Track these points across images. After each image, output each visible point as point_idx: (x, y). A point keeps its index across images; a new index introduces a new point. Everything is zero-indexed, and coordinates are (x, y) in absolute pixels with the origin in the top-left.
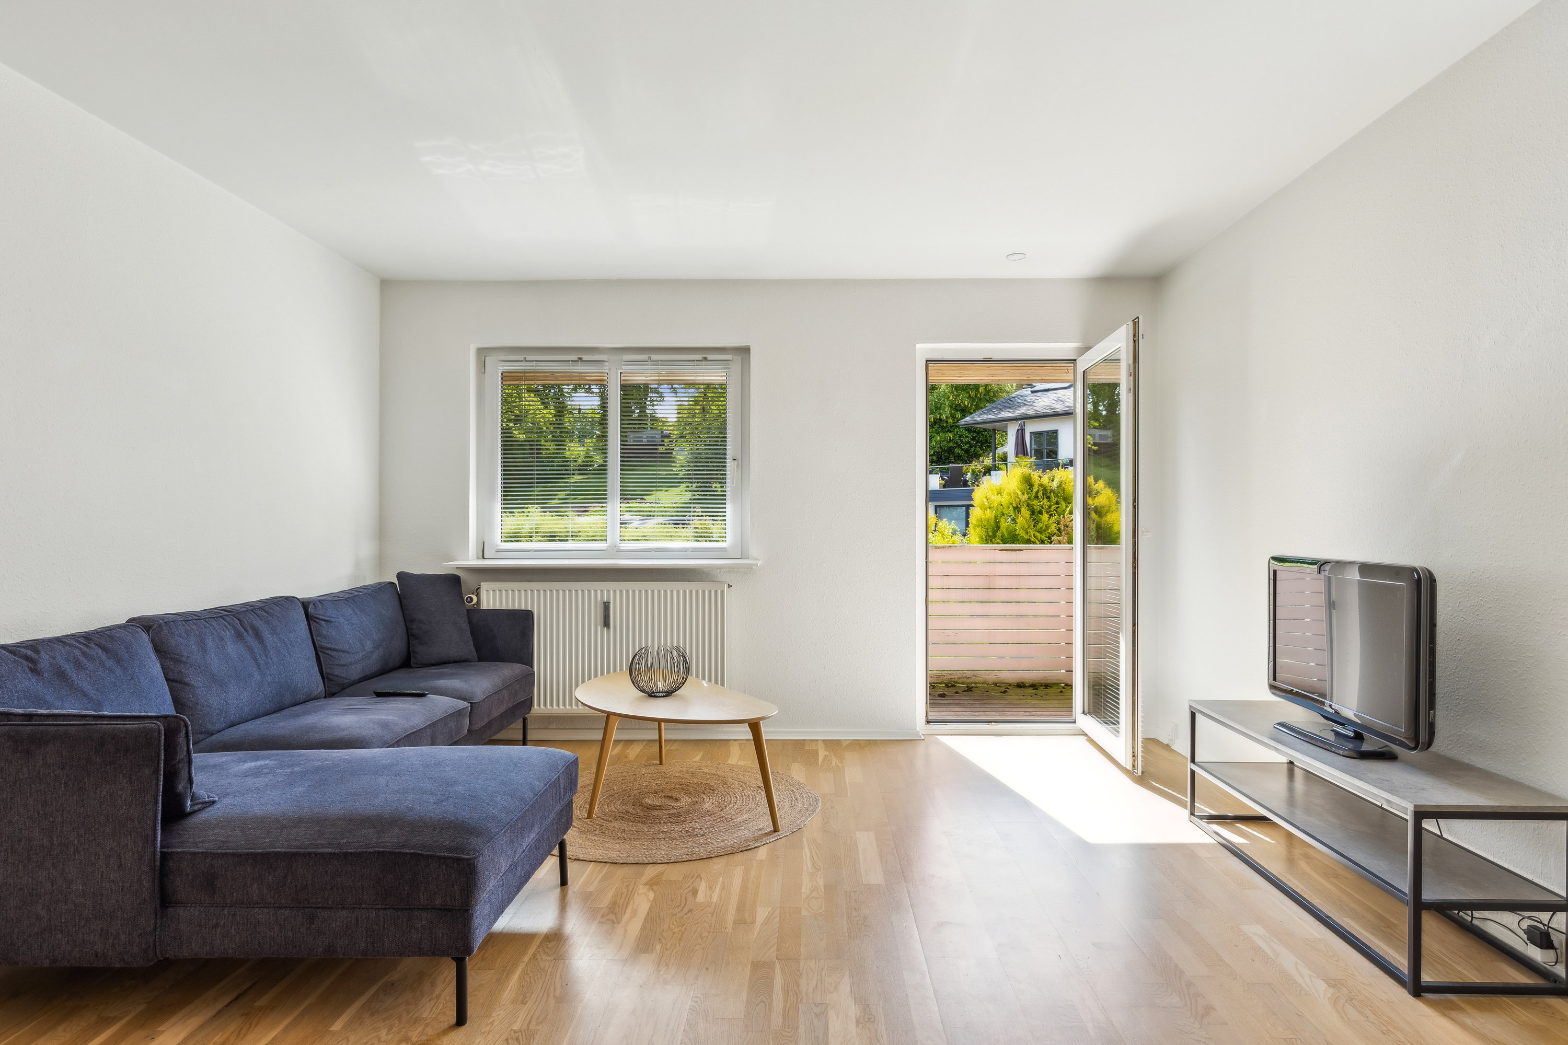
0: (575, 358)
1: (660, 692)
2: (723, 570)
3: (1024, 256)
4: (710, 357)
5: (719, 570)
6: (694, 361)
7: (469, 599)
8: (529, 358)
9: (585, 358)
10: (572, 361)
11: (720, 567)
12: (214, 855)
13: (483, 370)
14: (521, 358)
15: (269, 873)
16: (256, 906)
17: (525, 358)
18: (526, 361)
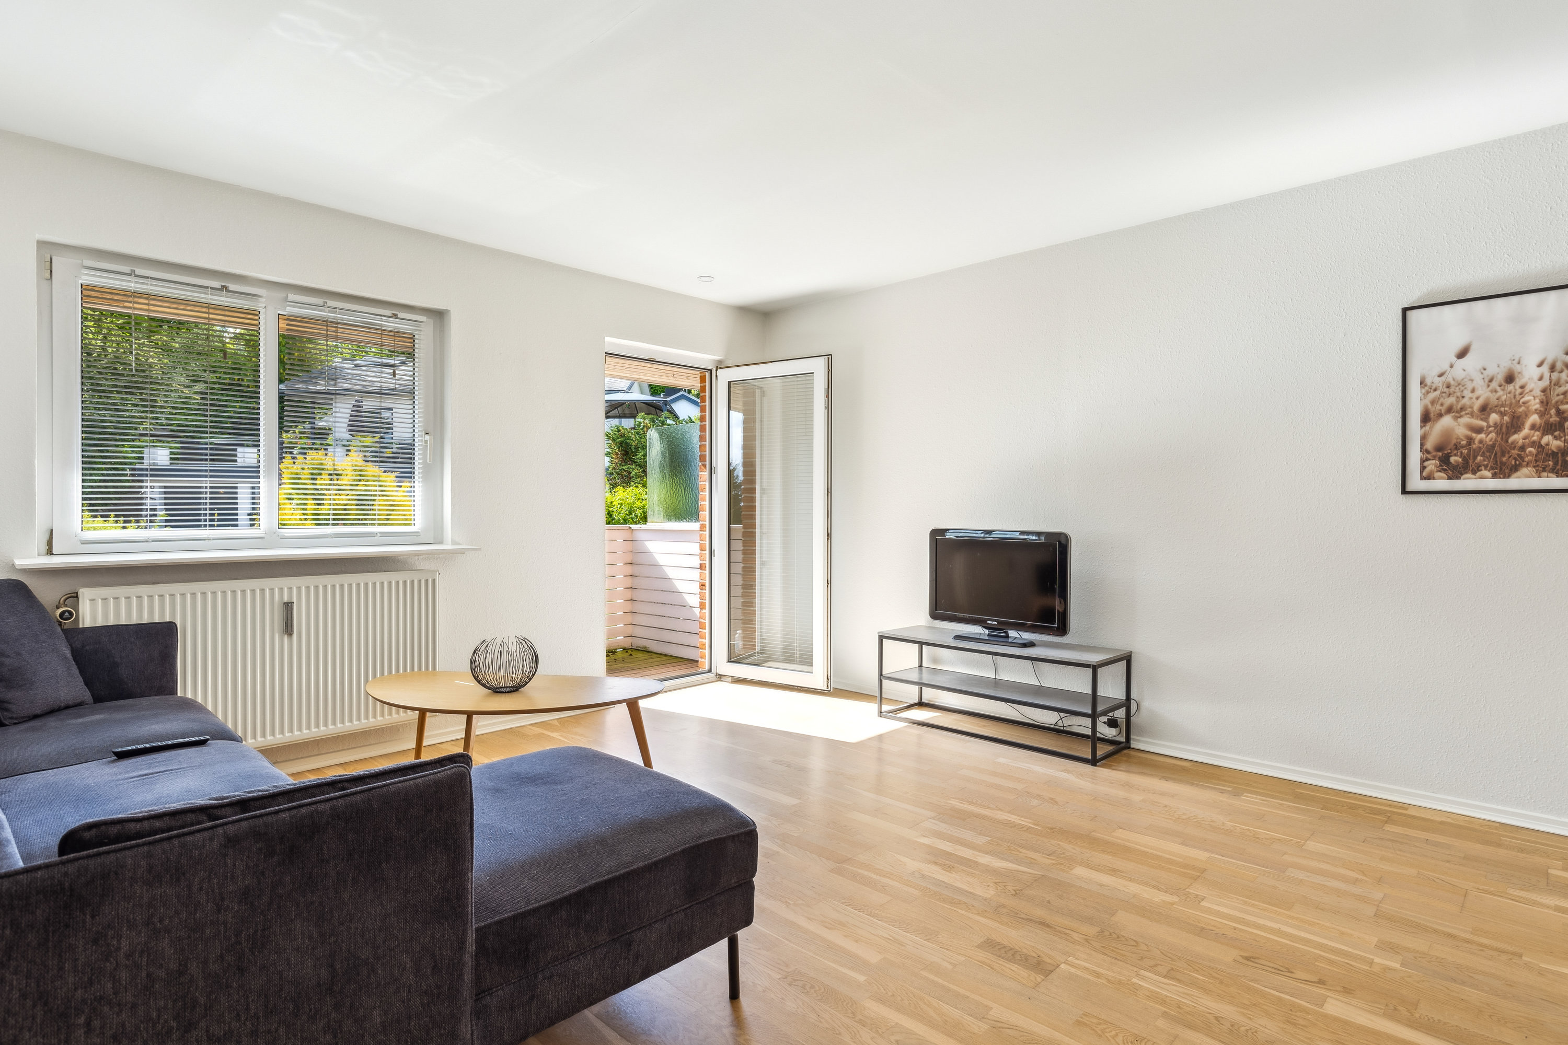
0: (217, 284)
1: (505, 687)
2: (421, 557)
3: (711, 279)
4: (401, 315)
5: (416, 558)
6: (381, 315)
7: (67, 614)
8: (139, 271)
9: (232, 287)
10: (211, 288)
11: (418, 554)
12: (524, 915)
13: (48, 275)
14: (126, 269)
15: (585, 912)
16: (571, 957)
17: (133, 271)
18: (136, 276)
